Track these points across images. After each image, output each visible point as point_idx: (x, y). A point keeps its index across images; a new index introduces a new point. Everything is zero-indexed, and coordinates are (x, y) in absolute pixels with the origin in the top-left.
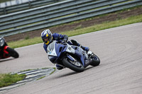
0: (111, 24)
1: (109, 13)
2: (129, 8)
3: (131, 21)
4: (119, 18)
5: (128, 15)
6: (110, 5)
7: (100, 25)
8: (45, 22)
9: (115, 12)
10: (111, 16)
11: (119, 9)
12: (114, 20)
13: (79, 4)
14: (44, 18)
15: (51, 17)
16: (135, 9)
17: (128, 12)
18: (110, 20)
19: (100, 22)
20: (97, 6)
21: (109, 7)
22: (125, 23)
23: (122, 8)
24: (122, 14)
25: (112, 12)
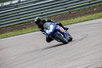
0: (19, 32)
1: (17, 24)
3: (33, 30)
4: (25, 28)
5: (31, 26)
6: (18, 18)
9: (22, 23)
10: (19, 26)
11: (25, 21)
12: (21, 29)
17: (31, 24)
18: (19, 29)
19: (11, 31)
20: (8, 19)
22: (29, 31)
23: (27, 21)
24: (27, 25)
25: (20, 24)
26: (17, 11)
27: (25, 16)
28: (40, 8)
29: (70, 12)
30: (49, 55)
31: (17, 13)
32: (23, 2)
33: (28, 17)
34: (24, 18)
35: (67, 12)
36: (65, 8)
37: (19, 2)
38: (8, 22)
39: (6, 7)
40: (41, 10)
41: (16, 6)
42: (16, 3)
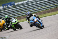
2: (35, 12)
7: (23, 19)
13: (15, 11)
26: (27, 7)
28: (40, 5)
29: (57, 7)
30: (45, 32)
31: (27, 8)
32: (30, 2)
35: (55, 7)
36: (54, 5)
37: (28, 2)
38: (21, 13)
39: (20, 4)
40: (40, 6)
41: (26, 4)
42: (26, 3)
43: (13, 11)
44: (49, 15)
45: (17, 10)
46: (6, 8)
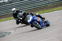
1: (34, 8)
3: (43, 12)
4: (38, 11)
6: (34, 5)
8: (6, 12)
9: (36, 8)
10: (34, 10)
11: (38, 7)
14: (5, 11)
15: (8, 10)
16: (45, 7)
17: (42, 8)
20: (28, 5)
21: (34, 6)
25: (35, 8)
27: (38, 3)
33: (40, 4)
34: (37, 5)
38: (28, 7)
43: (19, 5)
44: (57, 9)
45: (23, 4)
46: (11, 1)
